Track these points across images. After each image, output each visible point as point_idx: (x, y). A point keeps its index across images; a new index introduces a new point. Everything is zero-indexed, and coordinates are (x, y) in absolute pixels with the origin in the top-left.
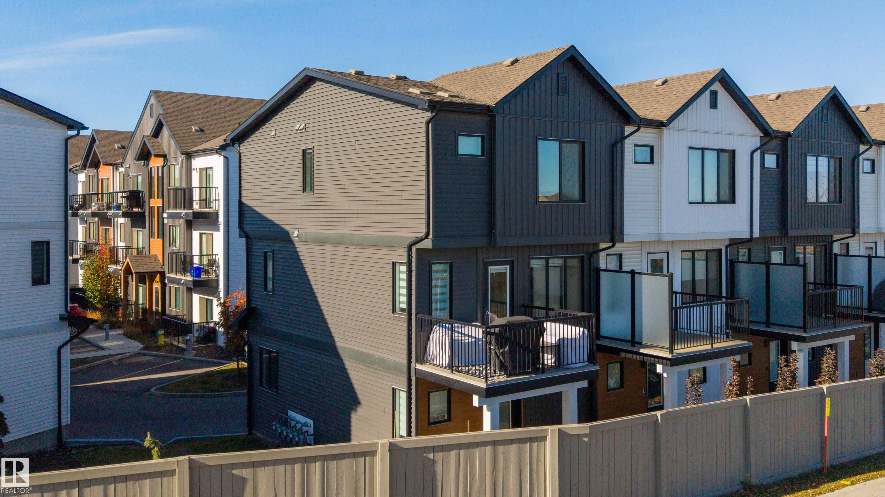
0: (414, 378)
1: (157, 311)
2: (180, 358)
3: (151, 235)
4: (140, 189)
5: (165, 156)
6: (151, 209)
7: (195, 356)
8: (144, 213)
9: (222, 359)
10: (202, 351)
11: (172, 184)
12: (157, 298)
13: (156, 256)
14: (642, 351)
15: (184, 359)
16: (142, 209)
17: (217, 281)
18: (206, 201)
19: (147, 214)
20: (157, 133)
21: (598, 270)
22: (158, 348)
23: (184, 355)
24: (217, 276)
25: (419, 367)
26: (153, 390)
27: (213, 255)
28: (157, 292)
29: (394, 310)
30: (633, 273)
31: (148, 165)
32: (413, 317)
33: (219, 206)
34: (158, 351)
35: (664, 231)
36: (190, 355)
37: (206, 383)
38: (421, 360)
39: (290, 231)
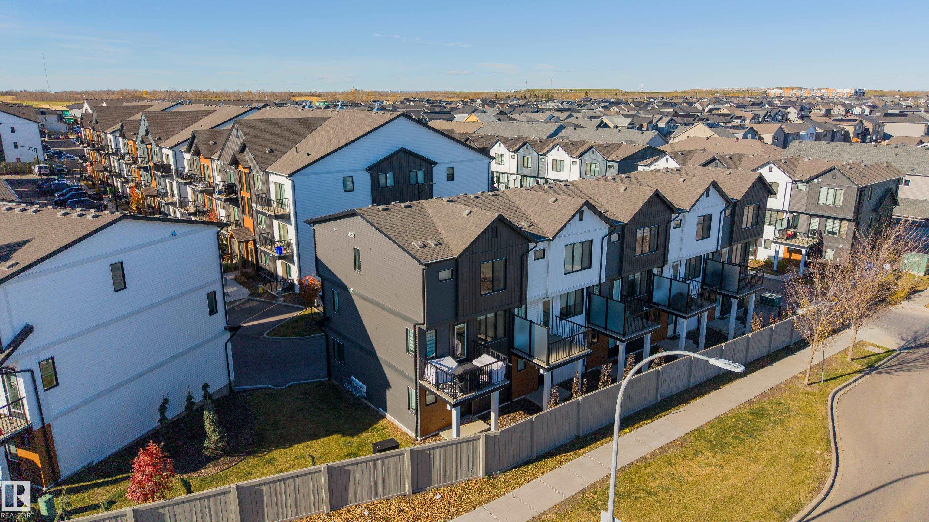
0: (418, 386)
1: (252, 262)
2: (274, 304)
3: (244, 213)
4: (233, 182)
5: (250, 168)
6: (243, 198)
7: (283, 302)
8: (237, 198)
9: (300, 304)
10: (287, 297)
11: (256, 186)
12: (252, 253)
13: (248, 228)
14: (534, 361)
15: (278, 305)
16: (236, 195)
17: (293, 255)
18: (280, 203)
19: (240, 199)
20: (243, 149)
21: (514, 315)
22: (259, 295)
23: (276, 301)
24: (292, 252)
25: (421, 382)
26: (265, 334)
27: (288, 240)
28: (251, 250)
29: (407, 351)
30: (531, 322)
31: (238, 168)
32: (418, 358)
33: (290, 209)
34: (260, 297)
35: (549, 292)
36: (281, 301)
37: (294, 328)
38: (422, 378)
39: (348, 286)
